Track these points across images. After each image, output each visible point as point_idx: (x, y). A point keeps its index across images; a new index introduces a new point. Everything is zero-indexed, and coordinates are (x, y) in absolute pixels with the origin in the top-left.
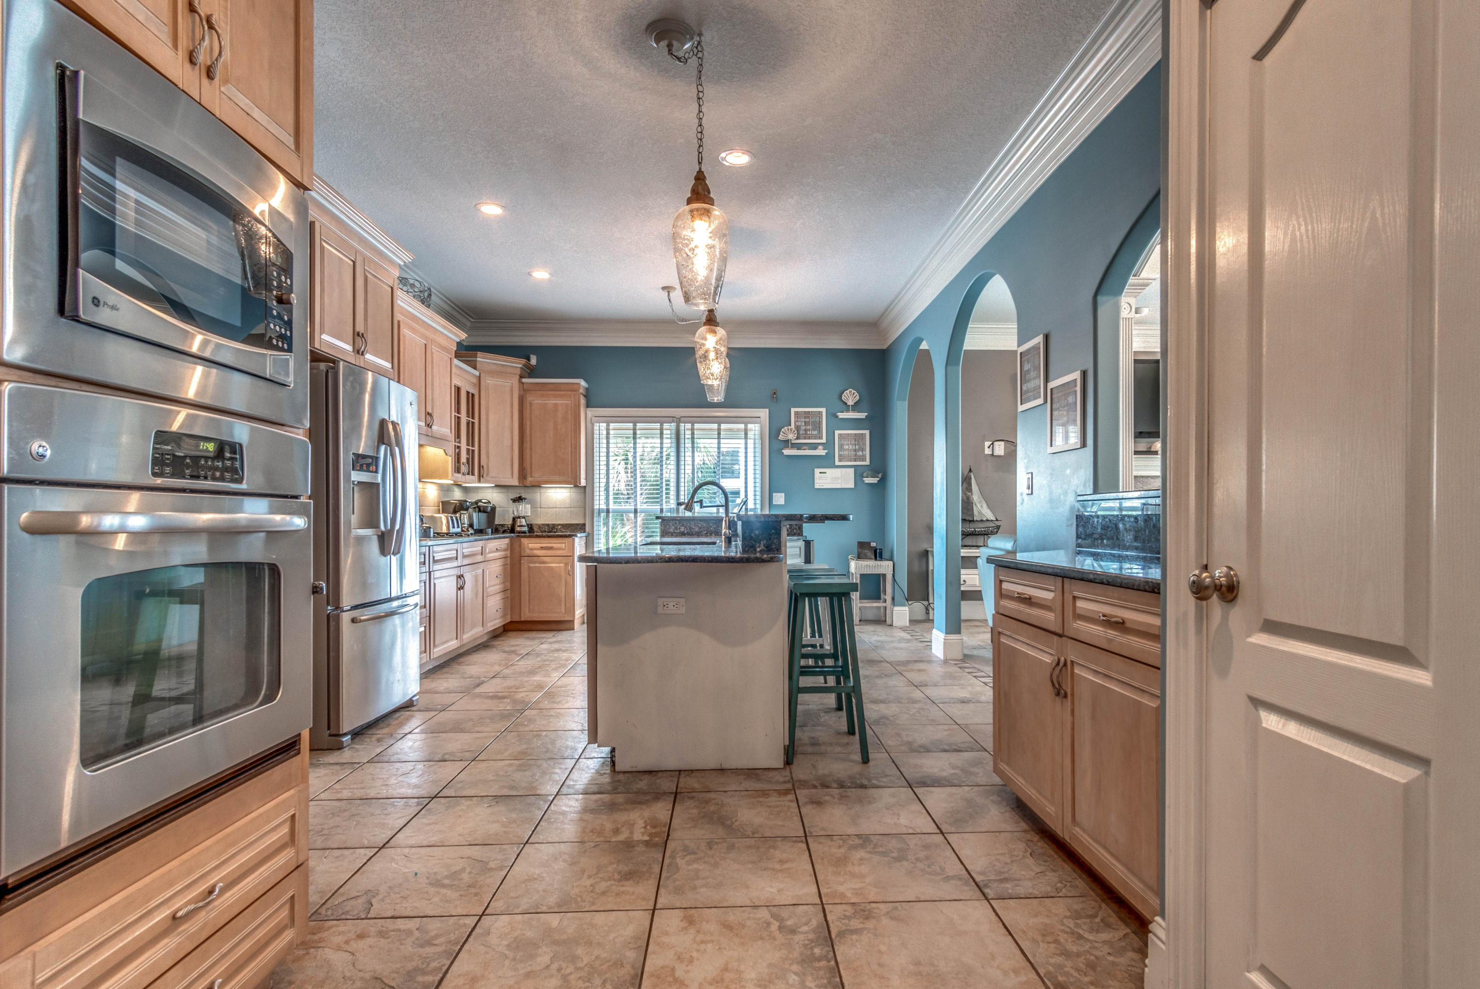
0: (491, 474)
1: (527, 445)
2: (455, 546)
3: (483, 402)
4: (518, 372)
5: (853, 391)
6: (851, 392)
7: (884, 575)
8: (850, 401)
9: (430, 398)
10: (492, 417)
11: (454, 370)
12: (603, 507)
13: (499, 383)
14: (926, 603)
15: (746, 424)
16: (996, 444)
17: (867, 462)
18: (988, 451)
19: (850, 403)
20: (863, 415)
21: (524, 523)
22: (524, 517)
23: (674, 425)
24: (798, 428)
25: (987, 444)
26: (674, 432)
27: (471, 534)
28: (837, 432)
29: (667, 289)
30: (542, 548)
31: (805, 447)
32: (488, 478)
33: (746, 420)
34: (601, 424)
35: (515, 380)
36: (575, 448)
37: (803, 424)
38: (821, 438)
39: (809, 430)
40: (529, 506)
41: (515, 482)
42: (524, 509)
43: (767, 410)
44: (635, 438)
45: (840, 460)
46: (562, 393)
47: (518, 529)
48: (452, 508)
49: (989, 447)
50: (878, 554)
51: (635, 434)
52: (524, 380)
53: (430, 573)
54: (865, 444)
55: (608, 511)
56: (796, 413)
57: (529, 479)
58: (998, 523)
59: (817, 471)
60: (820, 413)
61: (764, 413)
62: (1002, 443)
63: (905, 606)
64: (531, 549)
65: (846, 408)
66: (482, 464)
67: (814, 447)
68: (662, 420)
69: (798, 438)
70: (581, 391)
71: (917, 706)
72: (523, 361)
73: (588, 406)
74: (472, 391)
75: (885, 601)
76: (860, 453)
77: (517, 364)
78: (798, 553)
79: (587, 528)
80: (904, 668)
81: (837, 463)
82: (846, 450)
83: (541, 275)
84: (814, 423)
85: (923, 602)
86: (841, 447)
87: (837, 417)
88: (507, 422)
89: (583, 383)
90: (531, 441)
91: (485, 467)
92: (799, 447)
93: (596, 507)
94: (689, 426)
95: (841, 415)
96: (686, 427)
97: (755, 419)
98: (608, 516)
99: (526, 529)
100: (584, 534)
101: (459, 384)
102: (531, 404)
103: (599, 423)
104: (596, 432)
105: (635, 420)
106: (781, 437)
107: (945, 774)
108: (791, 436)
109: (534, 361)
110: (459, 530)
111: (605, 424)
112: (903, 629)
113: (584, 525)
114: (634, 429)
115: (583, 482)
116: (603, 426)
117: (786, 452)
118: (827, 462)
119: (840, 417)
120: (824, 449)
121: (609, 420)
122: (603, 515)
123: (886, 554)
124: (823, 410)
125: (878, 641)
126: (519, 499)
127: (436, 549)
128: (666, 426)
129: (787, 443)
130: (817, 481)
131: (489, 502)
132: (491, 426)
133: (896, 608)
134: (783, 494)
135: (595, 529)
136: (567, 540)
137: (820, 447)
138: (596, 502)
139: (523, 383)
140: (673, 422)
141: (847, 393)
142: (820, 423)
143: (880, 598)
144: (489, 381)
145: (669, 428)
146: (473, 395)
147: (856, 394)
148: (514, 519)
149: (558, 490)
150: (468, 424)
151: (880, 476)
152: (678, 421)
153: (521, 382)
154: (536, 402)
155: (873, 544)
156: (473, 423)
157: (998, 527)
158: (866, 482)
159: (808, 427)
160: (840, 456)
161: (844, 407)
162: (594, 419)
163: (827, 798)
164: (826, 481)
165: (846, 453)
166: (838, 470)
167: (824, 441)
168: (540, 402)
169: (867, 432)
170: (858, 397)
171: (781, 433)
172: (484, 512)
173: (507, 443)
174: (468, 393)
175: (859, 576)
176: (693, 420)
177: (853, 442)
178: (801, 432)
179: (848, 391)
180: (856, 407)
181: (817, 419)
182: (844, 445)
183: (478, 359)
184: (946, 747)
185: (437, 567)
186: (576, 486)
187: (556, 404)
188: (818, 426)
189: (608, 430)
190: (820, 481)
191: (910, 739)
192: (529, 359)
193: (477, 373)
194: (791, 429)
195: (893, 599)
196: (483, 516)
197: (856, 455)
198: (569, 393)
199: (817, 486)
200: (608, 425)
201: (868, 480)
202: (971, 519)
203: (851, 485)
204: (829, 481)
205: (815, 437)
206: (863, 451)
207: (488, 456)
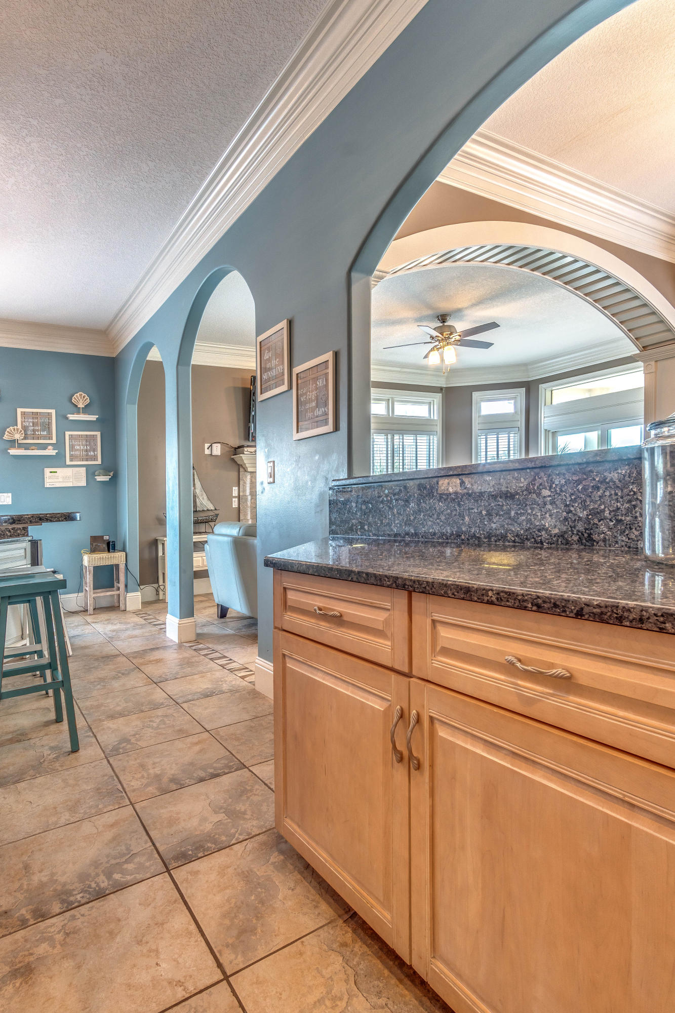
5: (83, 395)
6: (81, 395)
7: (117, 566)
8: (81, 404)
14: (156, 585)
16: (214, 446)
17: (99, 462)
18: (207, 452)
19: (81, 405)
20: (93, 418)
24: (25, 428)
25: (207, 445)
28: (68, 433)
31: (33, 447)
37: (31, 424)
38: (50, 438)
39: (37, 430)
45: (71, 460)
49: (208, 449)
50: (110, 547)
54: (96, 445)
56: (23, 414)
58: (217, 512)
59: (47, 470)
60: (49, 414)
62: (219, 445)
63: (137, 591)
65: (77, 410)
67: (44, 447)
69: (25, 438)
71: (160, 712)
75: (118, 589)
76: (92, 453)
78: (23, 554)
80: (141, 661)
81: (68, 462)
82: (77, 450)
84: (43, 424)
85: (153, 585)
86: (72, 448)
87: (67, 418)
92: (27, 447)
95: (72, 417)
106: (6, 437)
107: (208, 827)
108: (17, 436)
112: (136, 613)
117: (13, 452)
118: (58, 461)
119: (71, 418)
120: (54, 449)
123: (118, 546)
124: (53, 412)
125: (114, 631)
129: (13, 443)
130: (46, 479)
133: (129, 595)
134: (10, 495)
137: (50, 447)
141: (77, 396)
142: (49, 424)
143: (113, 587)
147: (87, 397)
151: (112, 474)
155: (106, 538)
157: (217, 515)
158: (98, 480)
159: (36, 428)
160: (71, 456)
161: (75, 409)
163: (43, 949)
164: (56, 480)
165: (78, 453)
166: (70, 470)
167: (54, 441)
169: (98, 434)
170: (88, 401)
171: (6, 433)
175: (92, 569)
177: (84, 443)
178: (29, 433)
179: (78, 394)
180: (87, 409)
181: (46, 420)
182: (75, 445)
184: (202, 774)
188: (48, 427)
190: (50, 481)
191: (157, 771)
194: (18, 429)
195: (126, 586)
197: (87, 455)
199: (47, 485)
201: (100, 478)
203: (83, 483)
204: (61, 480)
205: (45, 438)
206: (94, 451)
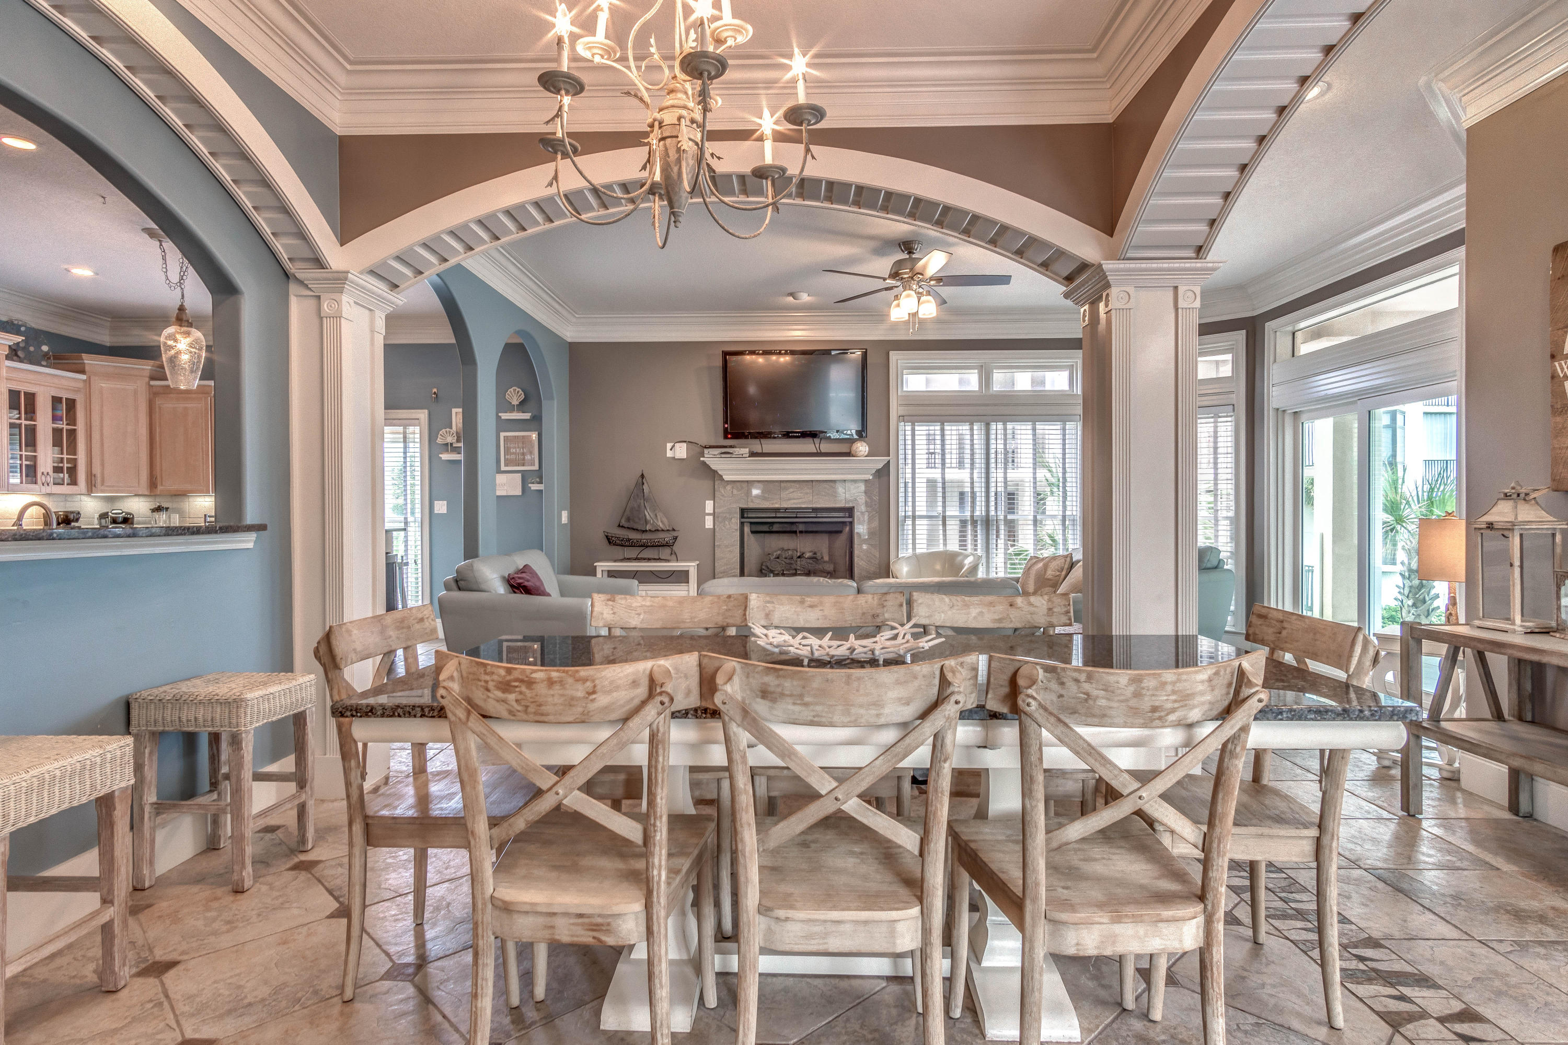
0: (106, 484)
1: (157, 452)
3: (95, 407)
4: (147, 374)
5: (518, 389)
6: (515, 390)
8: (515, 400)
13: (118, 386)
15: (405, 426)
16: (678, 445)
17: (535, 467)
18: (669, 454)
19: (515, 402)
20: (527, 416)
24: (460, 431)
32: (103, 488)
33: (405, 422)
35: (141, 384)
36: (207, 455)
41: (145, 491)
43: (426, 411)
45: (506, 465)
46: (193, 396)
49: (671, 450)
52: (152, 383)
54: (532, 447)
56: (457, 414)
57: (160, 488)
58: (675, 534)
61: (423, 415)
62: (685, 445)
65: (511, 408)
66: (94, 473)
69: (457, 441)
70: (213, 394)
72: (151, 362)
74: (66, 395)
76: (528, 457)
77: (146, 366)
81: (503, 468)
82: (513, 453)
83: (83, 272)
86: (507, 451)
87: (503, 418)
88: (131, 428)
90: (160, 447)
91: (99, 477)
95: (507, 416)
97: (415, 421)
102: (160, 408)
106: (440, 441)
108: (450, 440)
117: (446, 456)
119: (506, 418)
126: (159, 509)
129: (446, 447)
134: (445, 502)
139: (153, 386)
141: (510, 392)
144: (103, 386)
146: (71, 401)
147: (520, 392)
150: (57, 432)
153: (149, 384)
154: (167, 405)
156: (71, 431)
157: (675, 538)
160: (505, 460)
161: (508, 407)
165: (513, 457)
166: (504, 476)
168: (171, 405)
169: (533, 434)
170: (523, 397)
171: (441, 436)
173: (131, 450)
174: (56, 401)
177: (521, 445)
179: (512, 390)
180: (521, 407)
182: (510, 448)
183: (86, 361)
187: (186, 408)
193: (84, 377)
194: (451, 432)
197: (524, 459)
198: (199, 395)
201: (533, 487)
202: (643, 529)
203: (518, 492)
206: (530, 455)
207: (103, 465)
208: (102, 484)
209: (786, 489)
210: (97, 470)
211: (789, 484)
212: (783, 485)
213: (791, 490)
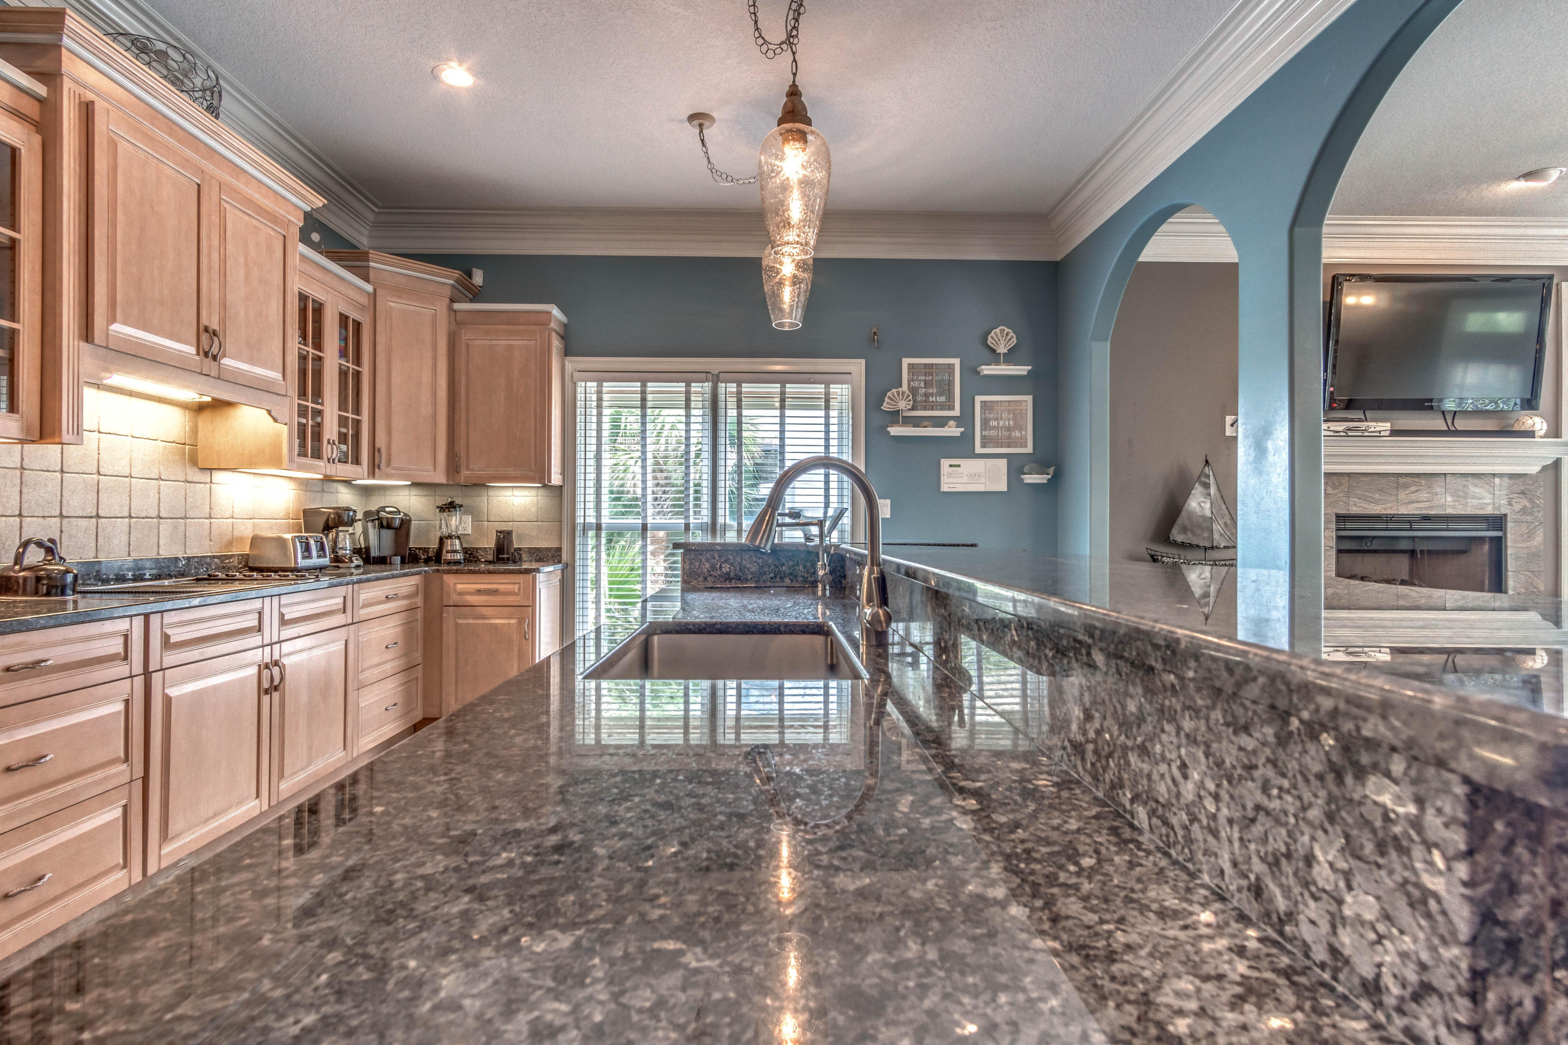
0: (395, 464)
1: (462, 416)
2: (257, 604)
3: (381, 339)
4: (447, 291)
5: (1007, 330)
6: (1003, 330)
8: (1002, 345)
9: (216, 296)
10: (397, 366)
11: (294, 261)
12: (592, 520)
13: (412, 308)
15: (827, 385)
17: (1029, 449)
18: (1230, 432)
19: (1002, 349)
20: (1022, 370)
21: (458, 547)
22: (458, 538)
23: (708, 386)
24: (914, 391)
25: (1229, 419)
26: (708, 396)
27: (358, 567)
28: (979, 399)
29: (699, 119)
30: (479, 592)
31: (926, 423)
32: (388, 470)
33: (827, 378)
34: (589, 384)
35: (441, 307)
36: (543, 421)
37: (922, 384)
38: (951, 408)
39: (932, 395)
40: (469, 519)
41: (441, 478)
42: (459, 523)
43: (863, 361)
44: (643, 407)
45: (984, 445)
46: (521, 327)
47: (449, 557)
48: (321, 522)
49: (1232, 425)
51: (644, 400)
52: (457, 306)
53: (147, 674)
54: (1024, 419)
55: (598, 527)
56: (911, 366)
57: (465, 473)
59: (945, 463)
60: (951, 367)
61: (857, 367)
64: (460, 594)
65: (994, 356)
66: (377, 445)
67: (941, 422)
68: (687, 377)
69: (914, 408)
70: (553, 325)
72: (457, 274)
73: (567, 352)
74: (353, 315)
76: (1018, 434)
77: (446, 278)
79: (565, 556)
81: (979, 450)
82: (993, 428)
83: (457, 77)
84: (940, 383)
86: (985, 424)
87: (978, 373)
88: (426, 376)
89: (556, 312)
90: (467, 408)
91: (384, 451)
92: (916, 422)
93: (580, 520)
94: (732, 387)
95: (987, 370)
96: (728, 389)
97: (841, 377)
98: (598, 536)
99: (459, 556)
100: (560, 566)
101: (316, 292)
102: (468, 346)
103: (586, 381)
104: (581, 396)
105: (644, 377)
106: (886, 406)
108: (902, 405)
109: (478, 278)
110: (326, 561)
111: (595, 384)
113: (559, 550)
114: (643, 393)
115: (556, 479)
116: (592, 386)
117: (894, 431)
118: (962, 447)
119: (986, 372)
120: (957, 427)
121: (601, 376)
122: (591, 533)
124: (956, 362)
126: (451, 507)
127: (169, 618)
128: (695, 387)
129: (895, 417)
130: (944, 479)
131: (399, 512)
132: (396, 380)
134: (889, 502)
135: (577, 557)
136: (521, 578)
137: (952, 423)
138: (580, 512)
139: (455, 311)
140: (706, 380)
141: (995, 333)
142: (951, 383)
144: (392, 304)
145: (700, 389)
146: (358, 325)
147: (1012, 334)
148: (441, 540)
149: (517, 492)
150: (343, 374)
151: (1052, 470)
152: (716, 379)
153: (450, 309)
154: (478, 342)
156: (357, 375)
158: (1028, 481)
159: (931, 391)
160: (983, 438)
161: (991, 357)
162: (576, 375)
164: (959, 480)
165: (993, 433)
166: (980, 463)
167: (957, 412)
168: (485, 342)
169: (1029, 399)
170: (1014, 340)
171: (887, 400)
172: (389, 527)
173: (426, 410)
174: (344, 319)
176: (740, 378)
177: (1005, 415)
178: (919, 398)
179: (998, 330)
180: (1011, 357)
181: (946, 377)
182: (990, 419)
183: (371, 264)
185: (171, 658)
186: (545, 486)
187: (510, 346)
188: (947, 388)
189: (599, 393)
190: (951, 480)
192: (470, 275)
193: (369, 288)
194: (903, 393)
196: (388, 535)
197: (1010, 437)
198: (533, 327)
199: (945, 488)
200: (600, 386)
201: (1030, 479)
202: (1208, 545)
203: (1002, 486)
204: (965, 479)
205: (943, 407)
206: (1020, 430)
207: (389, 432)
208: (389, 463)
209: (1406, 486)
210: (381, 442)
211: (1409, 480)
212: (1401, 480)
213: (1413, 488)
